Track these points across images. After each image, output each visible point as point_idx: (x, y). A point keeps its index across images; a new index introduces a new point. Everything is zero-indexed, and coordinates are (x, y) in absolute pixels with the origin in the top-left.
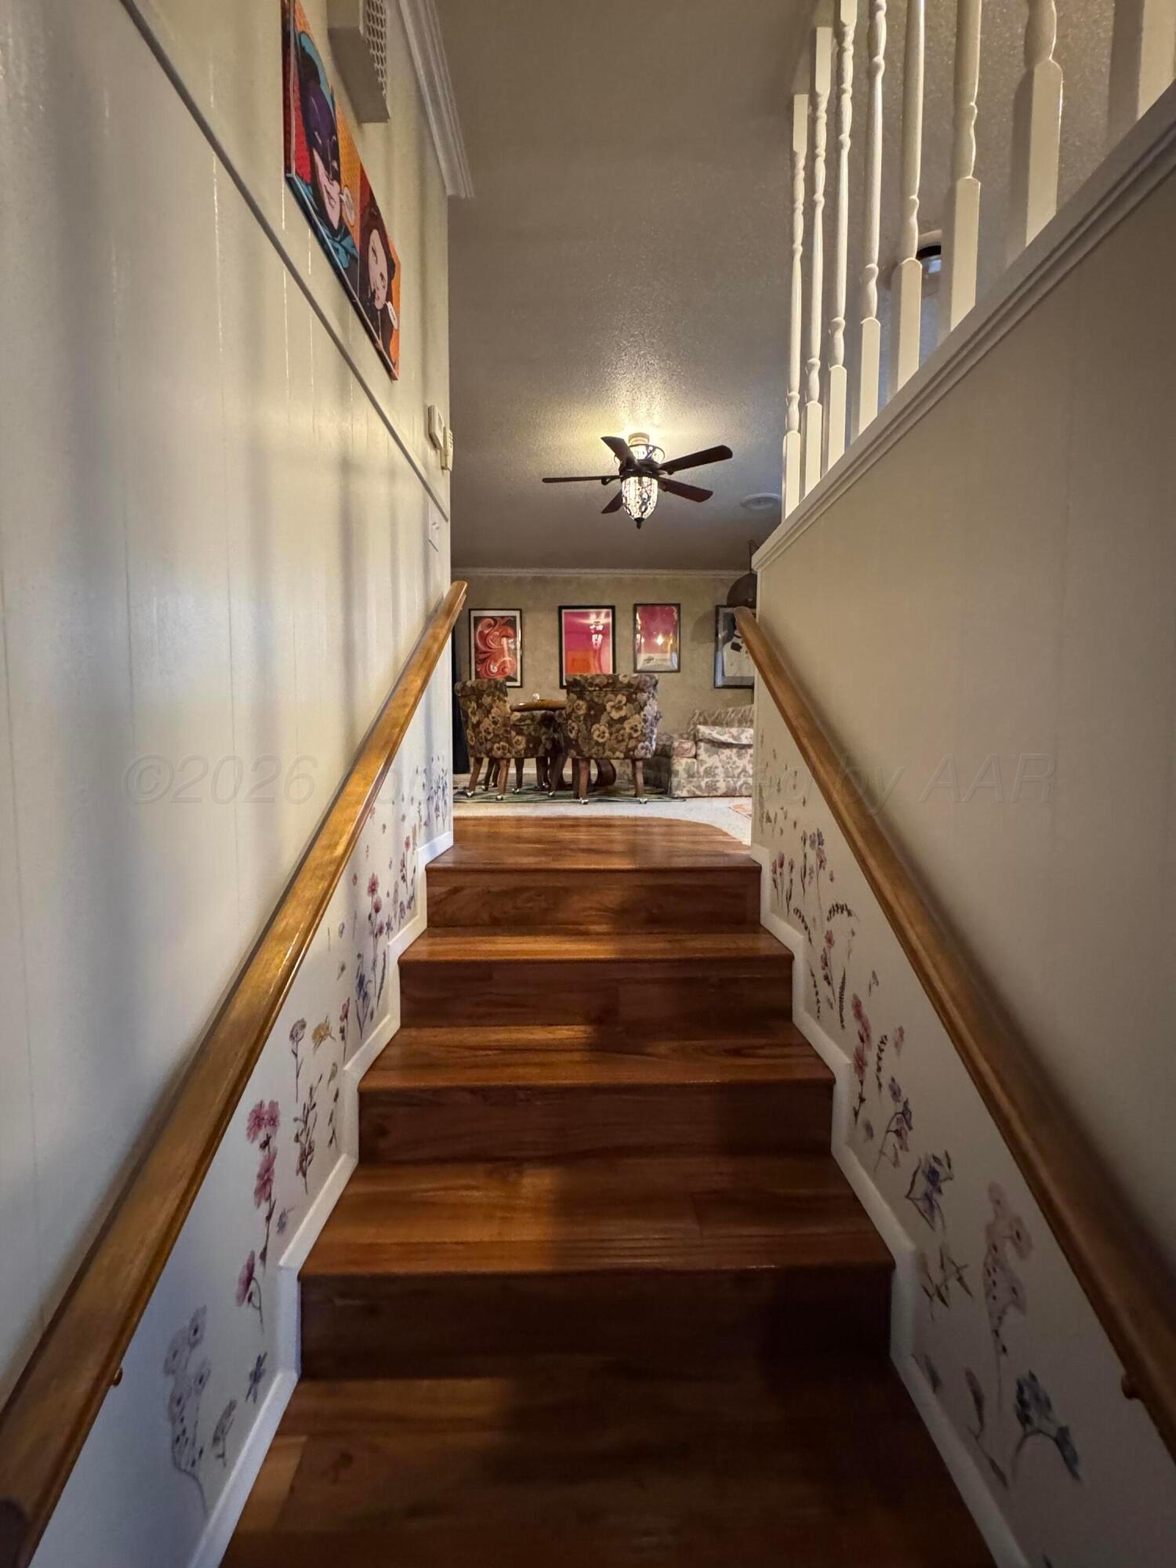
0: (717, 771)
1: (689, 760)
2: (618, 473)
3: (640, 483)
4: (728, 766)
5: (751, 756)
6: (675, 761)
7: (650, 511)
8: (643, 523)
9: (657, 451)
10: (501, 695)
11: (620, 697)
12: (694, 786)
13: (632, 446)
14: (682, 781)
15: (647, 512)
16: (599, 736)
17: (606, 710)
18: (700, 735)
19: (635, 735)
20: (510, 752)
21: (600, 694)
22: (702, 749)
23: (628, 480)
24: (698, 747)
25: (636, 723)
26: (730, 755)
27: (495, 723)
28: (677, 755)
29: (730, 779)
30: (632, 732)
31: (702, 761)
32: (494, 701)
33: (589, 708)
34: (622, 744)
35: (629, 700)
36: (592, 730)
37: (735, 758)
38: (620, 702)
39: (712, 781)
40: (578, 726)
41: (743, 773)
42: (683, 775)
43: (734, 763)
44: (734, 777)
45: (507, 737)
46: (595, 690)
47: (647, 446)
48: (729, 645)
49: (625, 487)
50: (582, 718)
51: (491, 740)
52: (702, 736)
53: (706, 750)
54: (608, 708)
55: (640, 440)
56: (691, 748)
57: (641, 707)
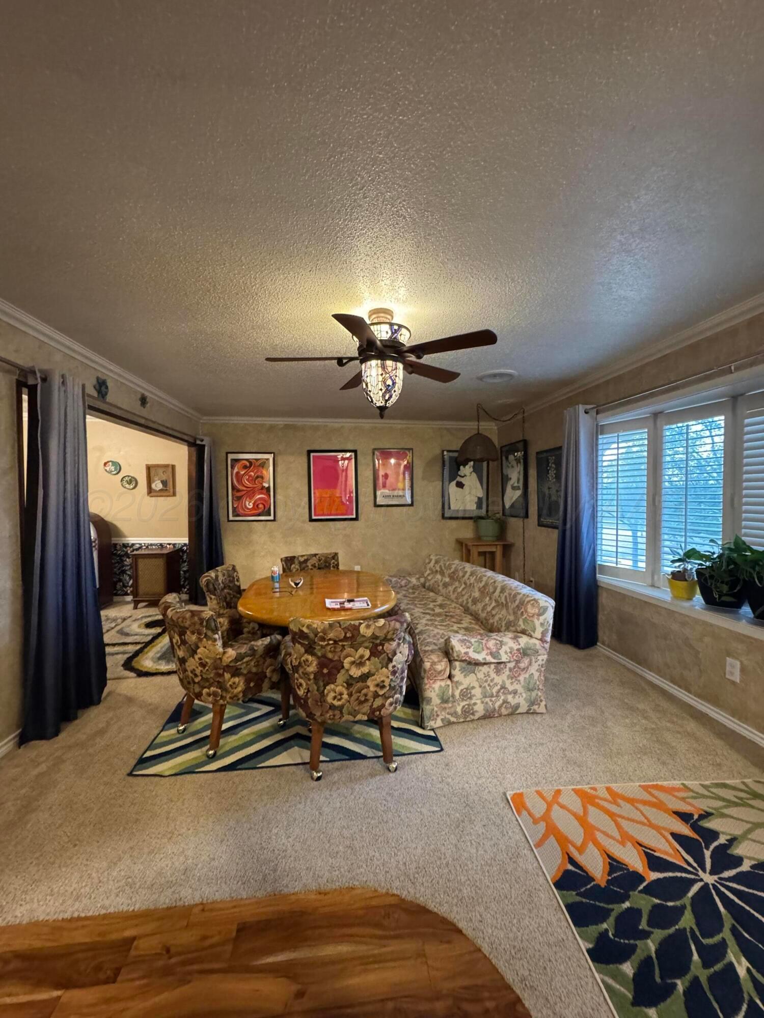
0: (473, 692)
1: (443, 684)
2: (357, 355)
3: (384, 367)
4: (486, 684)
5: (510, 670)
6: (427, 687)
7: (394, 398)
8: (387, 411)
9: (403, 331)
10: (209, 633)
11: (361, 651)
12: (448, 714)
13: (373, 324)
14: (436, 709)
15: (392, 400)
16: (335, 698)
17: (343, 667)
18: (455, 655)
19: (381, 693)
20: (222, 697)
21: (335, 648)
22: (458, 668)
23: (369, 363)
24: (452, 667)
25: (382, 679)
26: (488, 672)
27: (203, 665)
28: (428, 678)
29: (487, 700)
30: (378, 689)
31: (457, 682)
32: (200, 640)
33: (321, 665)
34: (365, 705)
35: (374, 653)
36: (326, 691)
37: (493, 675)
38: (362, 657)
39: (469, 705)
40: (307, 684)
41: (502, 691)
42: (436, 701)
43: (492, 680)
44: (492, 696)
45: (218, 682)
46: (328, 644)
47: (391, 325)
48: (454, 483)
49: (365, 371)
50: (312, 677)
51: (198, 683)
52: (458, 656)
53: (462, 670)
54: (346, 665)
55: (383, 317)
56: (445, 670)
57: (389, 658)
